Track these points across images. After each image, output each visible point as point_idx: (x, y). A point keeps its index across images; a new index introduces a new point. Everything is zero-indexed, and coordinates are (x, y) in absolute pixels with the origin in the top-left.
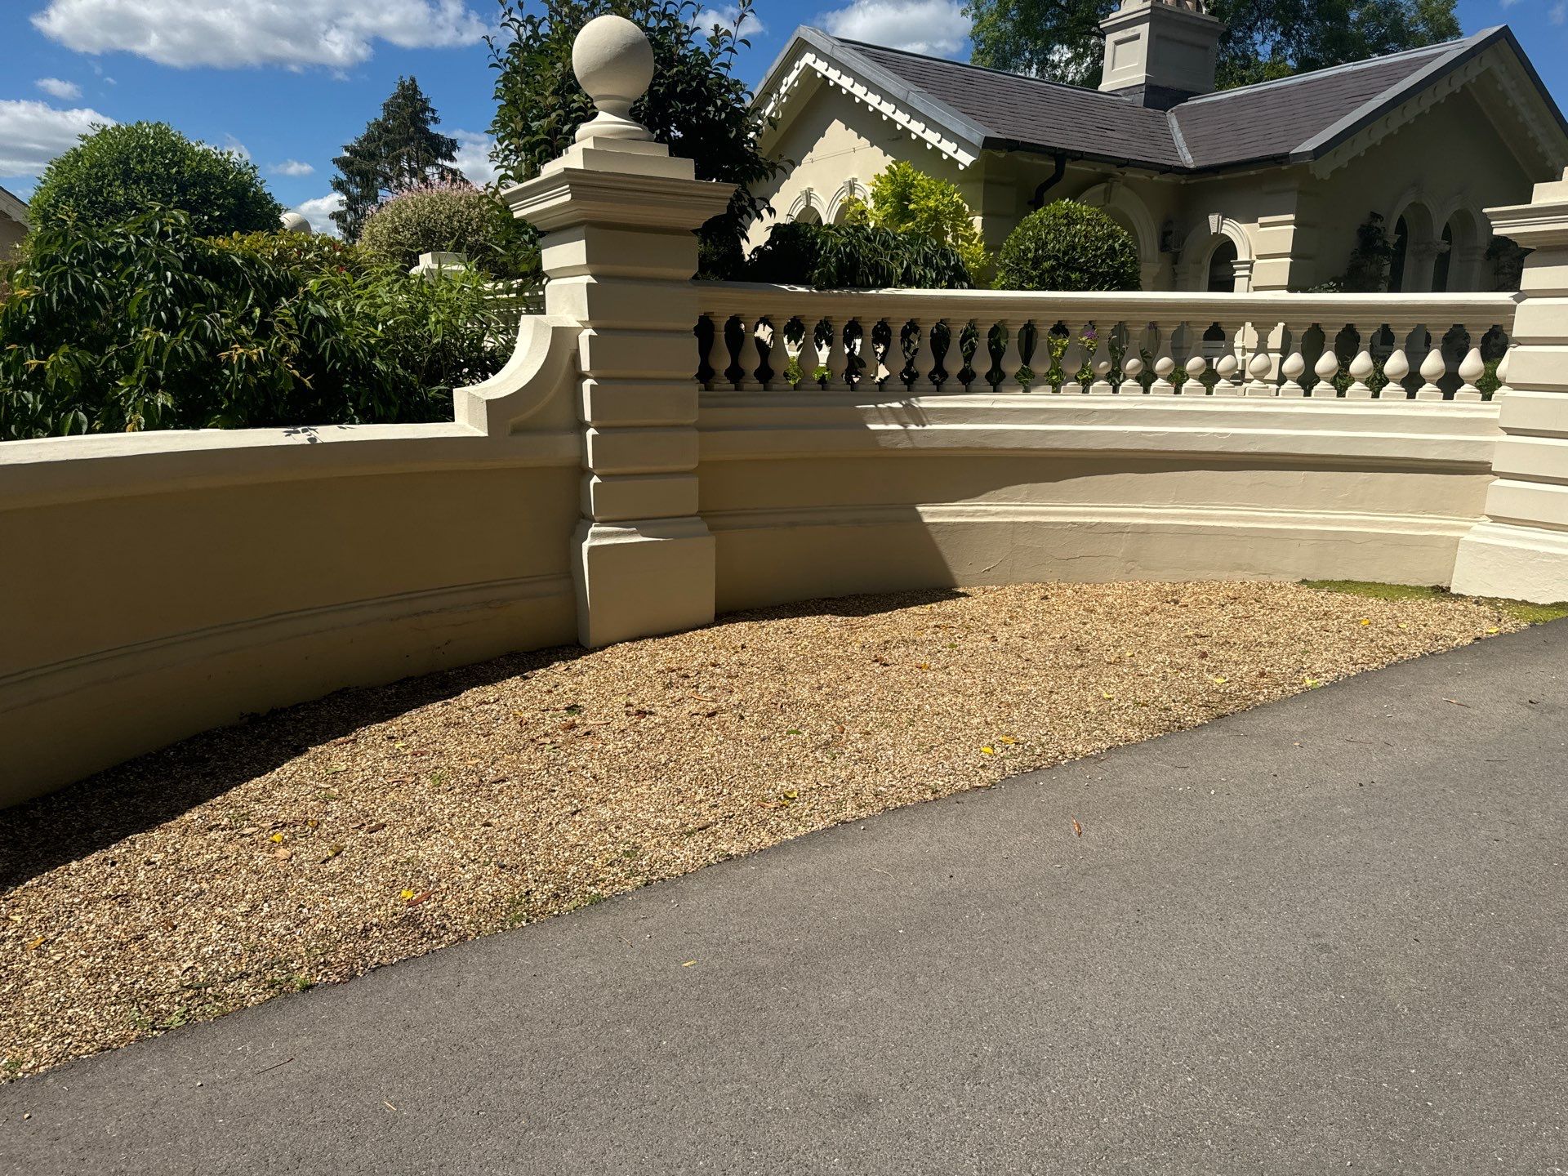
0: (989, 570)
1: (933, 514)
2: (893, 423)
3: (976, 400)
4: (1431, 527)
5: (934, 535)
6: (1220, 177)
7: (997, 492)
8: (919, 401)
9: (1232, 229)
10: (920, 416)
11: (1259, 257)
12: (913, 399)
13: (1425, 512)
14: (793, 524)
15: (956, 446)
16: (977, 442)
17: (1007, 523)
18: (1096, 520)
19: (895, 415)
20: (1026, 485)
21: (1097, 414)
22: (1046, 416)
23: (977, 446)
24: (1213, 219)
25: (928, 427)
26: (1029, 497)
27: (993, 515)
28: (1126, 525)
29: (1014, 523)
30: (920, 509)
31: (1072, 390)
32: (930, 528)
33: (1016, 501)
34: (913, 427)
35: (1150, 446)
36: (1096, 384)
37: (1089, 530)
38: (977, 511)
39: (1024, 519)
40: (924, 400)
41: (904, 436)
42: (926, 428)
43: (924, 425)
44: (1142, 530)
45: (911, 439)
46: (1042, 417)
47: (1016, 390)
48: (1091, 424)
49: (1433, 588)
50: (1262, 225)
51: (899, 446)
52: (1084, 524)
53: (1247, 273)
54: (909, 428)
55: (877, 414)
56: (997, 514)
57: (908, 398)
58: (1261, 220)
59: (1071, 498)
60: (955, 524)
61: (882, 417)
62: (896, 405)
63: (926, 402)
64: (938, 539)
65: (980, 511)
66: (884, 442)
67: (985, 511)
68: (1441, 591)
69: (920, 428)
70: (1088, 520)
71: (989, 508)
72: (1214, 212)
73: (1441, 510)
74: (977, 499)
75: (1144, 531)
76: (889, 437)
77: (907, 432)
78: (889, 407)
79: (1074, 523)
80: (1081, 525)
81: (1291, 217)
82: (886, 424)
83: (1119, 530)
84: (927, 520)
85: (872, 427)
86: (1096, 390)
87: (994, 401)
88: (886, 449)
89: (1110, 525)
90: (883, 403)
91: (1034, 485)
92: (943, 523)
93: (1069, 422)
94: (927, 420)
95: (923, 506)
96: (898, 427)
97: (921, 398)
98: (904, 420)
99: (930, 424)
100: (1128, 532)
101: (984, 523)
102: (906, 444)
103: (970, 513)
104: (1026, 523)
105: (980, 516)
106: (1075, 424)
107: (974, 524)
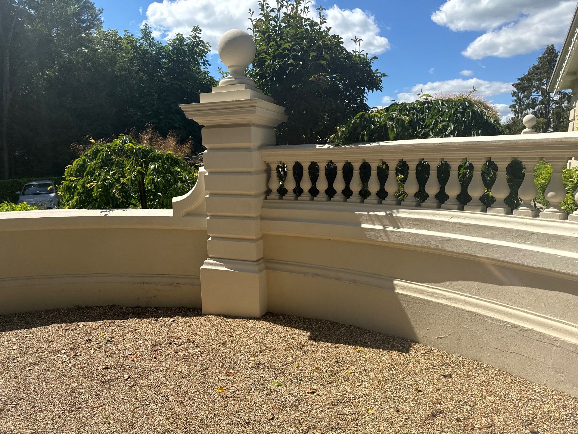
0: (441, 338)
1: (404, 288)
2: (378, 225)
3: (438, 214)
5: (402, 302)
7: (454, 283)
8: (398, 212)
10: (396, 222)
12: (395, 211)
16: (434, 245)
17: (454, 307)
18: (529, 326)
19: (379, 220)
21: (536, 237)
22: (490, 232)
25: (401, 230)
26: (477, 292)
27: (446, 299)
28: (557, 340)
29: (460, 309)
30: (396, 282)
31: (523, 214)
32: (400, 297)
33: (467, 293)
34: (391, 228)
36: (546, 211)
37: (522, 333)
38: (435, 293)
39: (468, 308)
40: (402, 212)
42: (399, 230)
43: (399, 228)
44: (571, 349)
45: (387, 236)
46: (487, 233)
48: (531, 244)
51: (379, 240)
52: (517, 327)
54: (387, 229)
55: (368, 218)
56: (449, 299)
57: (391, 209)
60: (416, 298)
61: (371, 220)
62: (382, 214)
63: (402, 213)
64: (405, 305)
65: (438, 294)
66: (370, 235)
67: (441, 295)
69: (395, 230)
70: (521, 324)
71: (444, 293)
74: (438, 284)
76: (373, 233)
77: (384, 231)
78: (376, 215)
79: (509, 324)
80: (516, 327)
82: (374, 225)
84: (398, 291)
85: (364, 226)
86: (547, 216)
87: (453, 217)
88: (371, 240)
89: (541, 334)
90: (373, 212)
91: (482, 284)
92: (408, 295)
93: (510, 239)
94: (402, 225)
95: (399, 281)
96: (381, 227)
97: (400, 210)
98: (385, 224)
99: (403, 228)
100: (558, 347)
101: (438, 303)
102: (384, 239)
103: (430, 293)
104: (469, 311)
105: (437, 298)
106: (515, 242)
107: (431, 302)
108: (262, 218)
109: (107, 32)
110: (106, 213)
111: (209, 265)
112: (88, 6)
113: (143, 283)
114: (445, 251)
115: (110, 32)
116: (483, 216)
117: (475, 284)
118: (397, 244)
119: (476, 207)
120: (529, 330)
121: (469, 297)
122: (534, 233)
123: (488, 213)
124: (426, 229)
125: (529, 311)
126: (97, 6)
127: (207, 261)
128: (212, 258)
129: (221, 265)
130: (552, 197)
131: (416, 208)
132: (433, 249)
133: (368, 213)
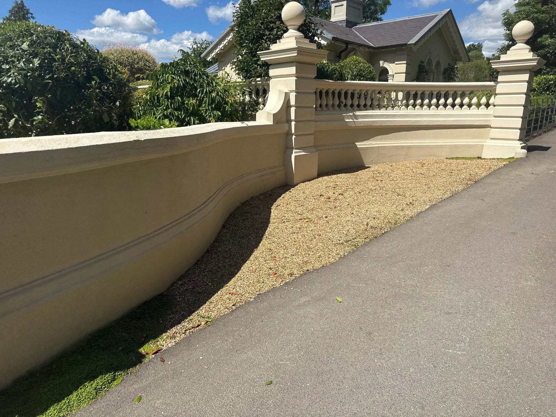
0: (372, 160)
1: (360, 145)
3: (369, 112)
4: (476, 142)
6: (384, 50)
7: (374, 138)
8: (356, 113)
9: (387, 65)
10: (356, 117)
11: (396, 73)
12: (354, 112)
13: (474, 138)
14: (329, 149)
15: (365, 125)
16: (370, 124)
18: (398, 145)
19: (351, 117)
20: (380, 136)
22: (385, 116)
23: (370, 125)
24: (381, 62)
25: (359, 120)
26: (381, 140)
29: (378, 147)
30: (356, 144)
32: (359, 149)
33: (377, 140)
34: (355, 120)
35: (410, 124)
36: (395, 108)
37: (396, 148)
38: (369, 144)
39: (381, 145)
45: (355, 124)
47: (377, 109)
48: (397, 118)
49: (477, 157)
50: (396, 64)
51: (352, 126)
52: (395, 146)
53: (392, 78)
56: (374, 144)
58: (396, 63)
59: (391, 139)
60: (365, 147)
61: (348, 117)
62: (351, 114)
63: (358, 113)
64: (361, 152)
66: (349, 124)
68: (479, 158)
69: (357, 120)
71: (372, 143)
72: (381, 60)
73: (478, 138)
74: (370, 140)
75: (409, 147)
77: (354, 121)
79: (393, 146)
81: (405, 62)
82: (349, 119)
83: (403, 147)
84: (358, 147)
85: (347, 120)
88: (350, 127)
89: (401, 146)
90: (348, 114)
92: (362, 147)
96: (351, 120)
98: (353, 118)
100: (405, 148)
101: (372, 147)
102: (354, 125)
105: (370, 145)
106: (393, 118)
118: (358, 126)
121: (379, 142)
124: (366, 119)
128: (296, 149)
129: (302, 152)
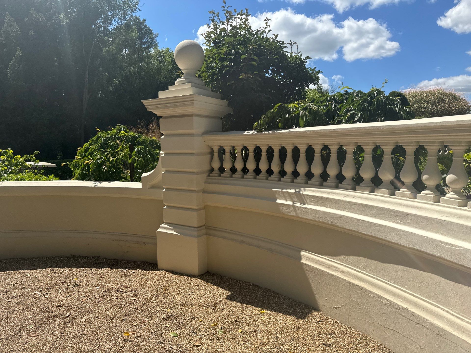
0: (336, 308)
1: (308, 259)
2: (290, 201)
3: (335, 193)
5: (306, 272)
7: (347, 257)
8: (305, 190)
10: (303, 199)
12: (302, 189)
15: (318, 220)
17: (345, 280)
18: (404, 305)
19: (290, 196)
21: (410, 217)
25: (306, 206)
26: (365, 268)
27: (340, 272)
28: (426, 321)
29: (350, 283)
30: (303, 253)
31: (403, 195)
32: (304, 266)
33: (358, 268)
34: (298, 204)
37: (398, 311)
38: (332, 266)
40: (308, 190)
41: (292, 208)
42: (304, 206)
43: (304, 204)
44: (438, 332)
45: (295, 211)
48: (406, 225)
51: (290, 214)
54: (295, 205)
55: (281, 194)
56: (342, 272)
57: (300, 188)
60: (317, 269)
61: (284, 196)
62: (293, 191)
63: (308, 192)
64: (309, 275)
65: (333, 266)
66: (282, 209)
67: (336, 267)
69: (301, 206)
71: (340, 266)
74: (335, 258)
76: (284, 208)
78: (288, 192)
79: (388, 301)
82: (287, 201)
84: (303, 261)
85: (278, 201)
86: (423, 198)
87: (346, 196)
88: (283, 214)
89: (414, 314)
90: (286, 189)
91: (369, 260)
92: (311, 266)
93: (390, 219)
94: (306, 202)
95: (305, 252)
96: (290, 203)
97: (306, 188)
98: (294, 200)
99: (308, 204)
100: (428, 329)
101: (333, 275)
102: (293, 213)
103: (327, 265)
104: (357, 285)
105: (333, 270)
106: (394, 222)
107: (327, 274)
108: (204, 192)
109: (161, 51)
110: (96, 184)
111: (164, 229)
112: (149, 32)
113: (120, 240)
114: (338, 227)
115: (164, 50)
116: (371, 196)
117: (363, 260)
118: (302, 218)
119: (365, 188)
120: (403, 309)
121: (359, 272)
122: (408, 214)
123: (375, 194)
124: (325, 206)
125: (406, 290)
126: (154, 32)
127: (162, 225)
128: (166, 223)
129: (171, 229)
130: (427, 180)
131: (319, 187)
132: (329, 224)
133: (282, 190)
